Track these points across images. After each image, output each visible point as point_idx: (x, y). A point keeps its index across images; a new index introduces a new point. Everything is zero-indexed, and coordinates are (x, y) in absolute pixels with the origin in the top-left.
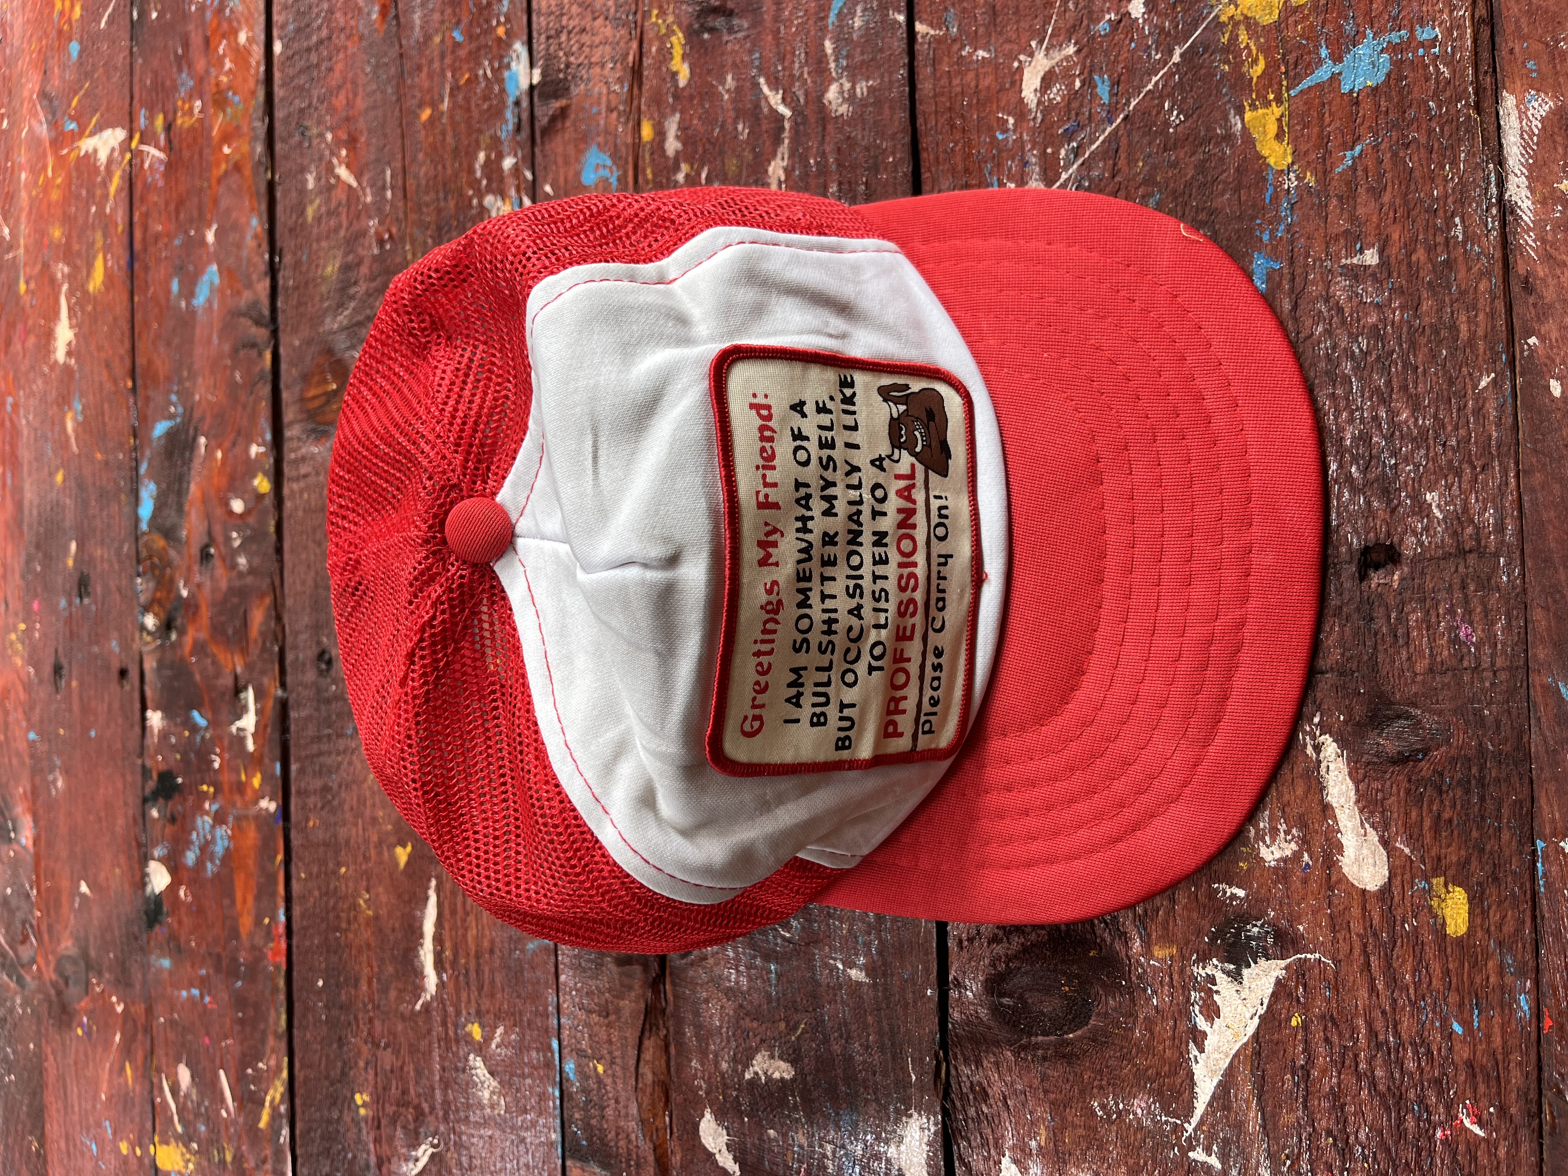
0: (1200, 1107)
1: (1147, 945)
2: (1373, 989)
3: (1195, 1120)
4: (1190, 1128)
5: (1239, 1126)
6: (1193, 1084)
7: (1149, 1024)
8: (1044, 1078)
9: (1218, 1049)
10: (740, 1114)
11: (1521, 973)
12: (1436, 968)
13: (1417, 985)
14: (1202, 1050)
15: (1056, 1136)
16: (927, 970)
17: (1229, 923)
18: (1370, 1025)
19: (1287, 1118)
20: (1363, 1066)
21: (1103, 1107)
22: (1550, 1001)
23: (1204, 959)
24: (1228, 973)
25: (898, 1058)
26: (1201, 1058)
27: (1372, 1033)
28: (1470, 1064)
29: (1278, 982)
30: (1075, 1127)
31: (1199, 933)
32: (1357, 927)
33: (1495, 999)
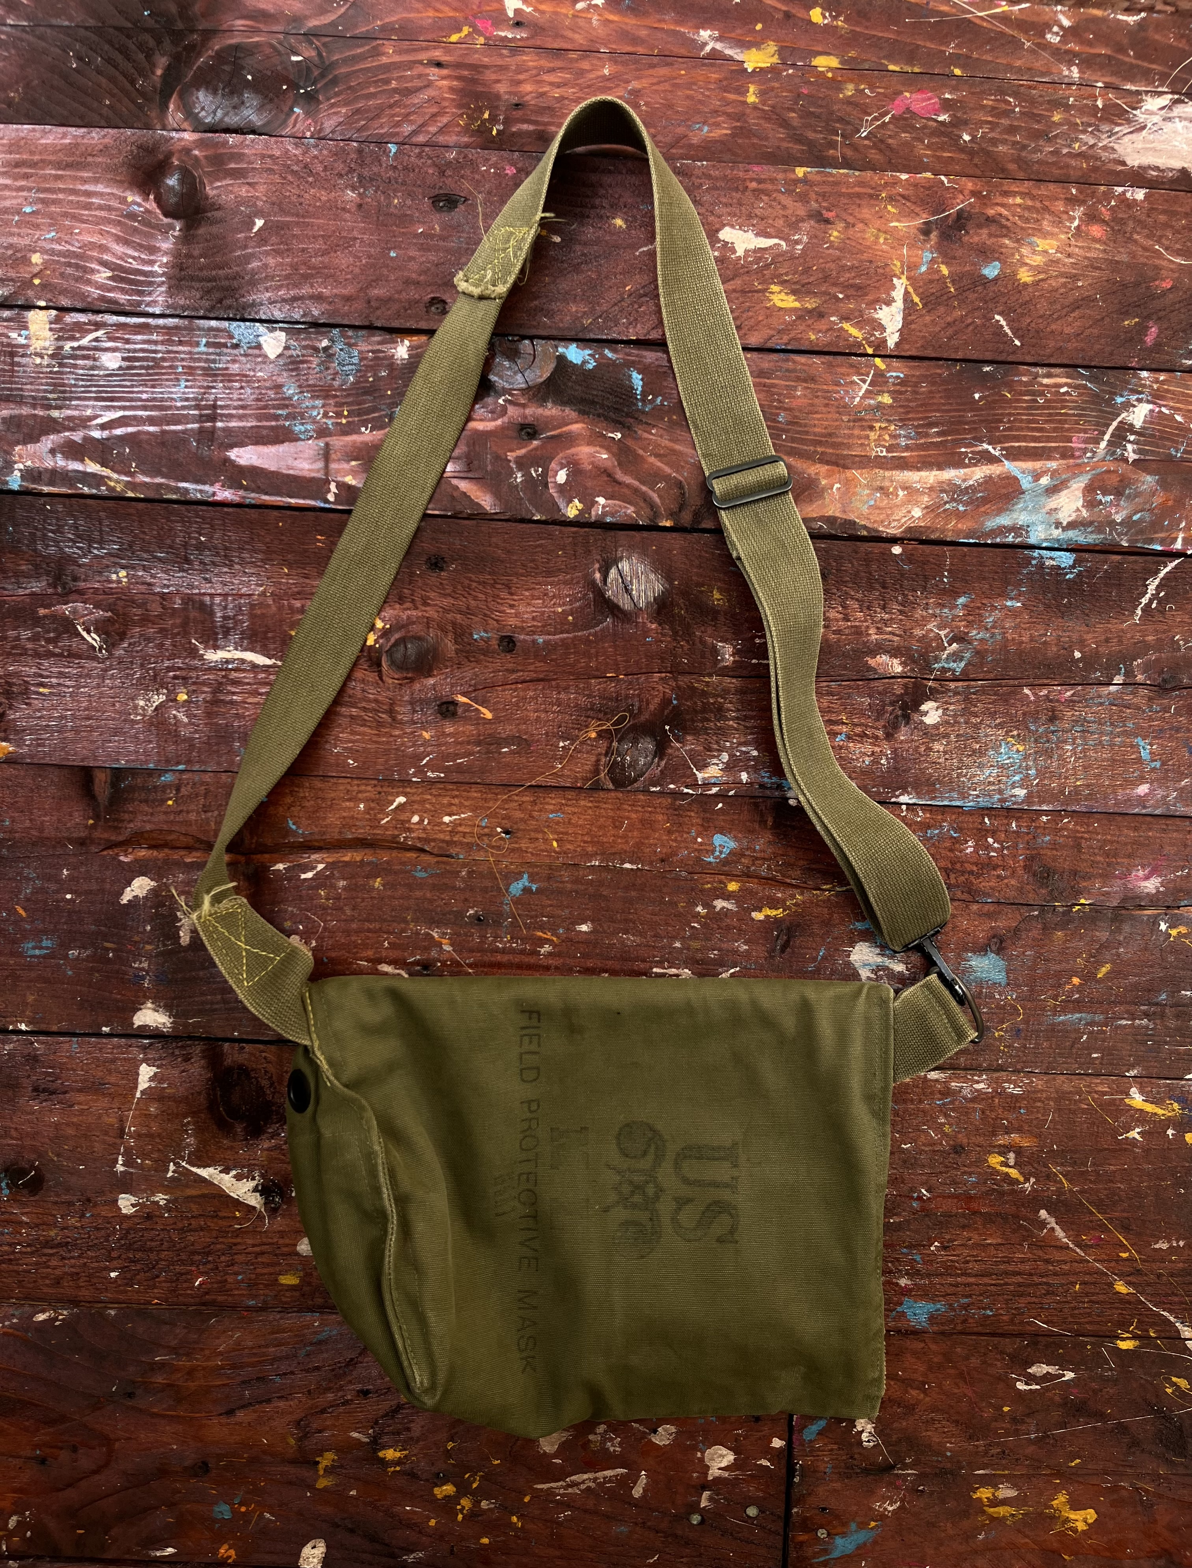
0: (194, 1169)
1: (268, 1150)
2: (254, 1246)
3: (187, 1166)
4: (184, 1164)
5: (187, 1186)
6: (205, 1167)
7: (231, 1148)
8: (199, 1093)
9: (222, 1179)
10: (156, 908)
11: (265, 1302)
12: (265, 1271)
13: (258, 1263)
14: (221, 1172)
15: (170, 1098)
16: (248, 1033)
17: (280, 1188)
18: (239, 1243)
19: (194, 1207)
20: (221, 1240)
21: (188, 1123)
22: (254, 1314)
23: (262, 1176)
24: (257, 1185)
25: (199, 1013)
26: (217, 1172)
27: (235, 1244)
28: (226, 1281)
29: (254, 1208)
30: (177, 1107)
31: (275, 1174)
32: (281, 1241)
33: (254, 1292)
